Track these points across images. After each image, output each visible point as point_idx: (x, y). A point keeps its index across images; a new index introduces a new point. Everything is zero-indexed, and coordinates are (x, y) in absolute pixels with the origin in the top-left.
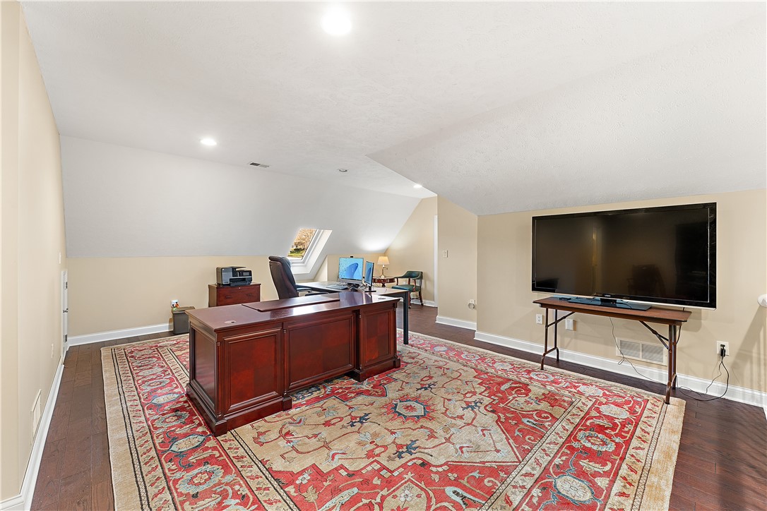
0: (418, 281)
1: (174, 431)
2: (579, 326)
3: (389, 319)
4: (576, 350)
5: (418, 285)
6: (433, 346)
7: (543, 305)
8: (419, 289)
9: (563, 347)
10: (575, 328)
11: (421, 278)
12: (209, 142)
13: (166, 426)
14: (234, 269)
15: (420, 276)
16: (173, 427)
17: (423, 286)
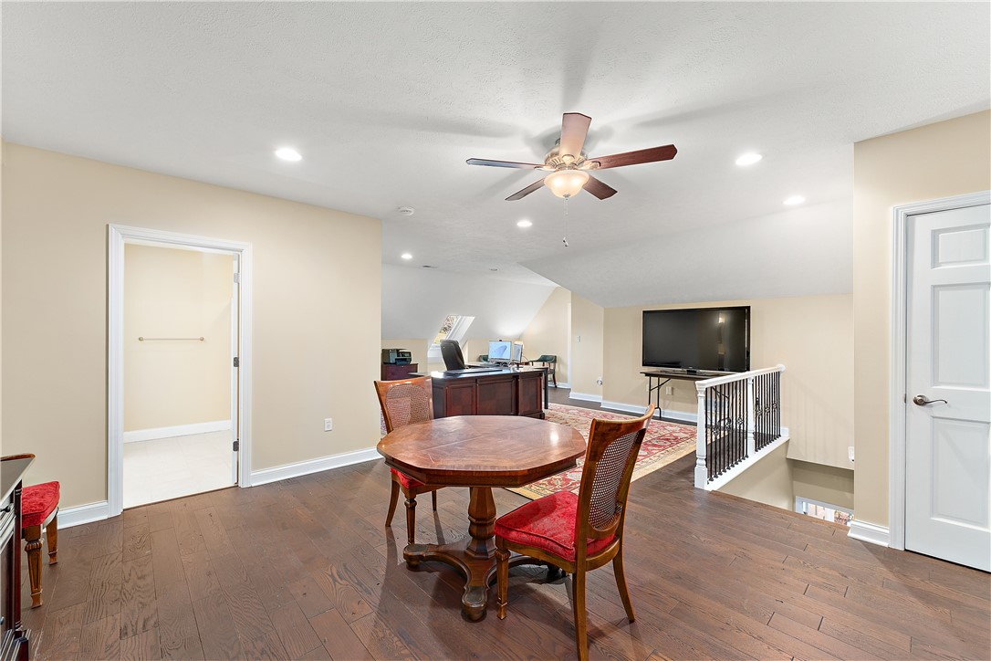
0: (552, 364)
2: (675, 392)
3: (537, 392)
4: (673, 409)
5: (552, 368)
6: (567, 410)
7: (647, 375)
8: (553, 372)
9: (665, 408)
10: (672, 394)
11: (555, 361)
12: (407, 256)
14: (398, 350)
15: (554, 360)
17: (557, 370)
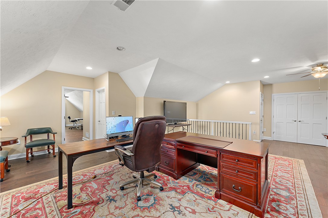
1: (284, 201)
13: (288, 206)
16: (284, 203)
